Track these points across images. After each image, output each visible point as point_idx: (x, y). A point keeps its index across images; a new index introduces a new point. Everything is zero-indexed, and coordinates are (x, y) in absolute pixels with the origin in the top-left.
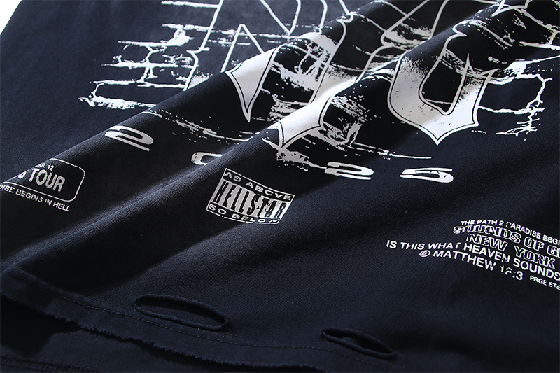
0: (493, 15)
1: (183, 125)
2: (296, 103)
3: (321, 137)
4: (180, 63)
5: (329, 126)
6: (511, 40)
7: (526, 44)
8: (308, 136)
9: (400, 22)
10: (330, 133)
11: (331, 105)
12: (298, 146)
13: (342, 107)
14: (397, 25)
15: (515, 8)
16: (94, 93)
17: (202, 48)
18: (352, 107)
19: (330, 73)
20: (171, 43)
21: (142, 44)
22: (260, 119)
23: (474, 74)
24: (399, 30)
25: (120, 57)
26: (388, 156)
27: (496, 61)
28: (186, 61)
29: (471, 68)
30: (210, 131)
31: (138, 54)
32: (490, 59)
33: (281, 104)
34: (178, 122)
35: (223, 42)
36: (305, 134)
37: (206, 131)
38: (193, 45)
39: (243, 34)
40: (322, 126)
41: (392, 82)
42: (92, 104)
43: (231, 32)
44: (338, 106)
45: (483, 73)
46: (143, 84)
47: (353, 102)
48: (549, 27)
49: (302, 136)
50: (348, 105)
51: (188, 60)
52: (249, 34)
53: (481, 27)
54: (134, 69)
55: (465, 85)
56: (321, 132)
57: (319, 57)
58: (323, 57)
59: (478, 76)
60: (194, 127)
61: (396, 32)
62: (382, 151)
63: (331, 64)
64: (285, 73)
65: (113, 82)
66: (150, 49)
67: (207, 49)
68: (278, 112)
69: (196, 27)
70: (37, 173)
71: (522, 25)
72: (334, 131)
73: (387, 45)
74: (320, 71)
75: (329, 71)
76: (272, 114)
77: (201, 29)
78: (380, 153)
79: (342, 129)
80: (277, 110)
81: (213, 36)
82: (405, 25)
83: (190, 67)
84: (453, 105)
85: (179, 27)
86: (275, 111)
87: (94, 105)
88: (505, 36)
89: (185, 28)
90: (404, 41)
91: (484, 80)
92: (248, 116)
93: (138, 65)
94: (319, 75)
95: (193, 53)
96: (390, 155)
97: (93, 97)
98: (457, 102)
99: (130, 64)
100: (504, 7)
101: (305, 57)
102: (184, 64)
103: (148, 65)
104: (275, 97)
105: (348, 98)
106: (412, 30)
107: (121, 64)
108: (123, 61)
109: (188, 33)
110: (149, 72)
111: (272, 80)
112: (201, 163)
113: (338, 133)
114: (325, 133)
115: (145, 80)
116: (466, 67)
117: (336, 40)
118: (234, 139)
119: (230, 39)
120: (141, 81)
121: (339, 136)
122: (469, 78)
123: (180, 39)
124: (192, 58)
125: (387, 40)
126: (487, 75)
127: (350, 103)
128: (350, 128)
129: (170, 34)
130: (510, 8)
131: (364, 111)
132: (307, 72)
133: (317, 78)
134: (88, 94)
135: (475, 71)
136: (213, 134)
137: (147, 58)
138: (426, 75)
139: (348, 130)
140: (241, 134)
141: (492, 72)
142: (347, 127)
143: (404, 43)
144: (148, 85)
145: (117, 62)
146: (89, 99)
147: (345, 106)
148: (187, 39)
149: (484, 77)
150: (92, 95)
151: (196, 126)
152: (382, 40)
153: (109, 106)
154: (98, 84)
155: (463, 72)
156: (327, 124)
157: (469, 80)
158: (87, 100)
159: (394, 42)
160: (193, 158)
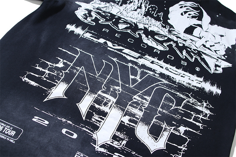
0: (171, 109)
1: (60, 119)
2: (101, 116)
3: (111, 144)
4: (58, 74)
5: (114, 141)
6: (180, 117)
7: (185, 118)
8: (106, 143)
9: (139, 94)
10: (114, 143)
11: (114, 134)
12: (103, 146)
13: (118, 135)
14: (138, 94)
15: (178, 107)
16: (25, 76)
17: (67, 71)
18: (122, 135)
19: (114, 107)
20: (57, 65)
21: (47, 62)
22: (88, 120)
23: (167, 127)
24: (139, 96)
25: (38, 65)
26: (135, 155)
27: (175, 123)
28: (60, 74)
29: (166, 125)
30: (70, 122)
31: (44, 66)
32: (173, 122)
33: (96, 116)
34: (58, 118)
35: (75, 71)
36: (105, 143)
37: (68, 122)
38: (64, 69)
39: (82, 70)
40: (111, 140)
41: (136, 129)
42: (23, 80)
43: (78, 68)
44: (117, 135)
45: (170, 128)
46: (43, 78)
47: (122, 134)
48: (192, 113)
49: (104, 143)
50: (120, 135)
51: (61, 74)
52: (84, 71)
53: (166, 113)
54: (42, 71)
55: (163, 131)
56: (111, 142)
57: (110, 102)
58: (111, 102)
59: (168, 128)
60: (64, 120)
61: (138, 97)
62: (133, 152)
63: (115, 104)
64: (97, 106)
65: (33, 74)
66: (49, 65)
67: (69, 72)
68: (95, 119)
69: (67, 62)
70: (6, 130)
71: (183, 112)
72: (116, 142)
73: (135, 100)
74: (111, 106)
75: (114, 106)
76: (93, 119)
77: (69, 63)
78: (132, 153)
79: (119, 142)
80: (95, 118)
81: (72, 68)
82: (141, 95)
83: (61, 77)
84: (159, 138)
85: (62, 60)
86: (93, 118)
87: (24, 81)
88: (177, 115)
89: (63, 61)
90: (141, 100)
91: (170, 130)
92: (84, 118)
93: (43, 70)
94: (110, 107)
95: (63, 72)
96: (136, 154)
97: (25, 78)
98: (160, 138)
99: (41, 69)
100: (174, 107)
101: (104, 102)
102: (59, 75)
103: (47, 72)
104: (94, 113)
105: (120, 132)
106: (144, 96)
107: (38, 68)
108: (39, 67)
109: (64, 63)
110: (46, 74)
111: (92, 108)
112: (65, 134)
113: (118, 143)
114: (113, 143)
115: (44, 77)
116: (165, 125)
117: (115, 98)
118: (78, 126)
119: (77, 70)
120: (43, 77)
121: (118, 144)
122: (165, 128)
123: (60, 65)
124: (63, 74)
125: (134, 98)
126: (171, 128)
127: (121, 134)
128: (122, 142)
129: (57, 62)
130: (176, 107)
131: (126, 137)
132: (106, 106)
133: (109, 108)
134: (23, 76)
135: (168, 126)
136: (71, 123)
137: (47, 68)
138: (149, 127)
139: (121, 143)
140: (81, 125)
141: (173, 128)
142: (121, 141)
143: (140, 100)
144: (45, 79)
145: (36, 66)
146: (23, 78)
147: (119, 135)
148: (63, 66)
149: (171, 129)
150: (24, 77)
151: (65, 120)
152: (133, 98)
153: (29, 83)
154: (28, 73)
155: (164, 126)
156: (113, 140)
157: (165, 130)
158: (22, 78)
159: (137, 100)
160: (62, 131)
